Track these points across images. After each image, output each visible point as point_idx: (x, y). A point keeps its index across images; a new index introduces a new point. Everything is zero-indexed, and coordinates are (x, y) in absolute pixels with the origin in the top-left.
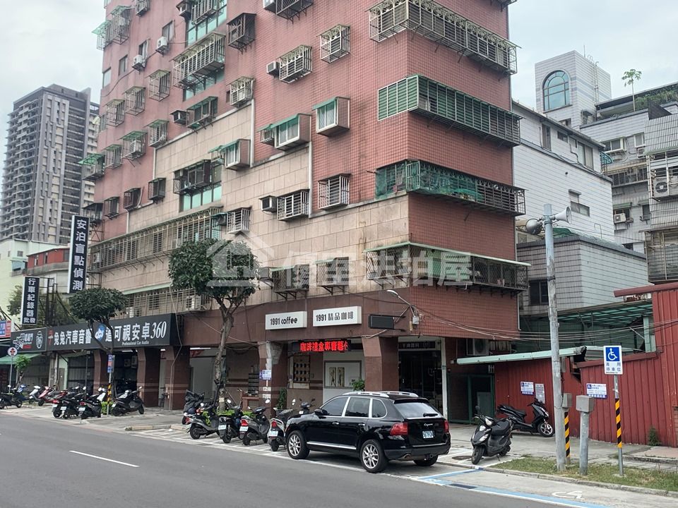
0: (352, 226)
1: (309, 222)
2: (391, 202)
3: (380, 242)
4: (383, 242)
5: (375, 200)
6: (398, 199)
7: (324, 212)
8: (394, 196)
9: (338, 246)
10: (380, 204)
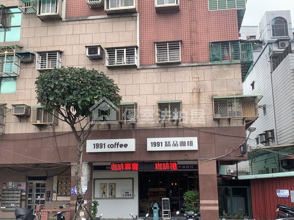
0: (185, 79)
1: (136, 71)
2: (224, 67)
3: (215, 93)
4: (218, 93)
5: (210, 63)
6: (231, 65)
7: (156, 66)
8: (229, 63)
9: (170, 92)
10: (213, 67)
